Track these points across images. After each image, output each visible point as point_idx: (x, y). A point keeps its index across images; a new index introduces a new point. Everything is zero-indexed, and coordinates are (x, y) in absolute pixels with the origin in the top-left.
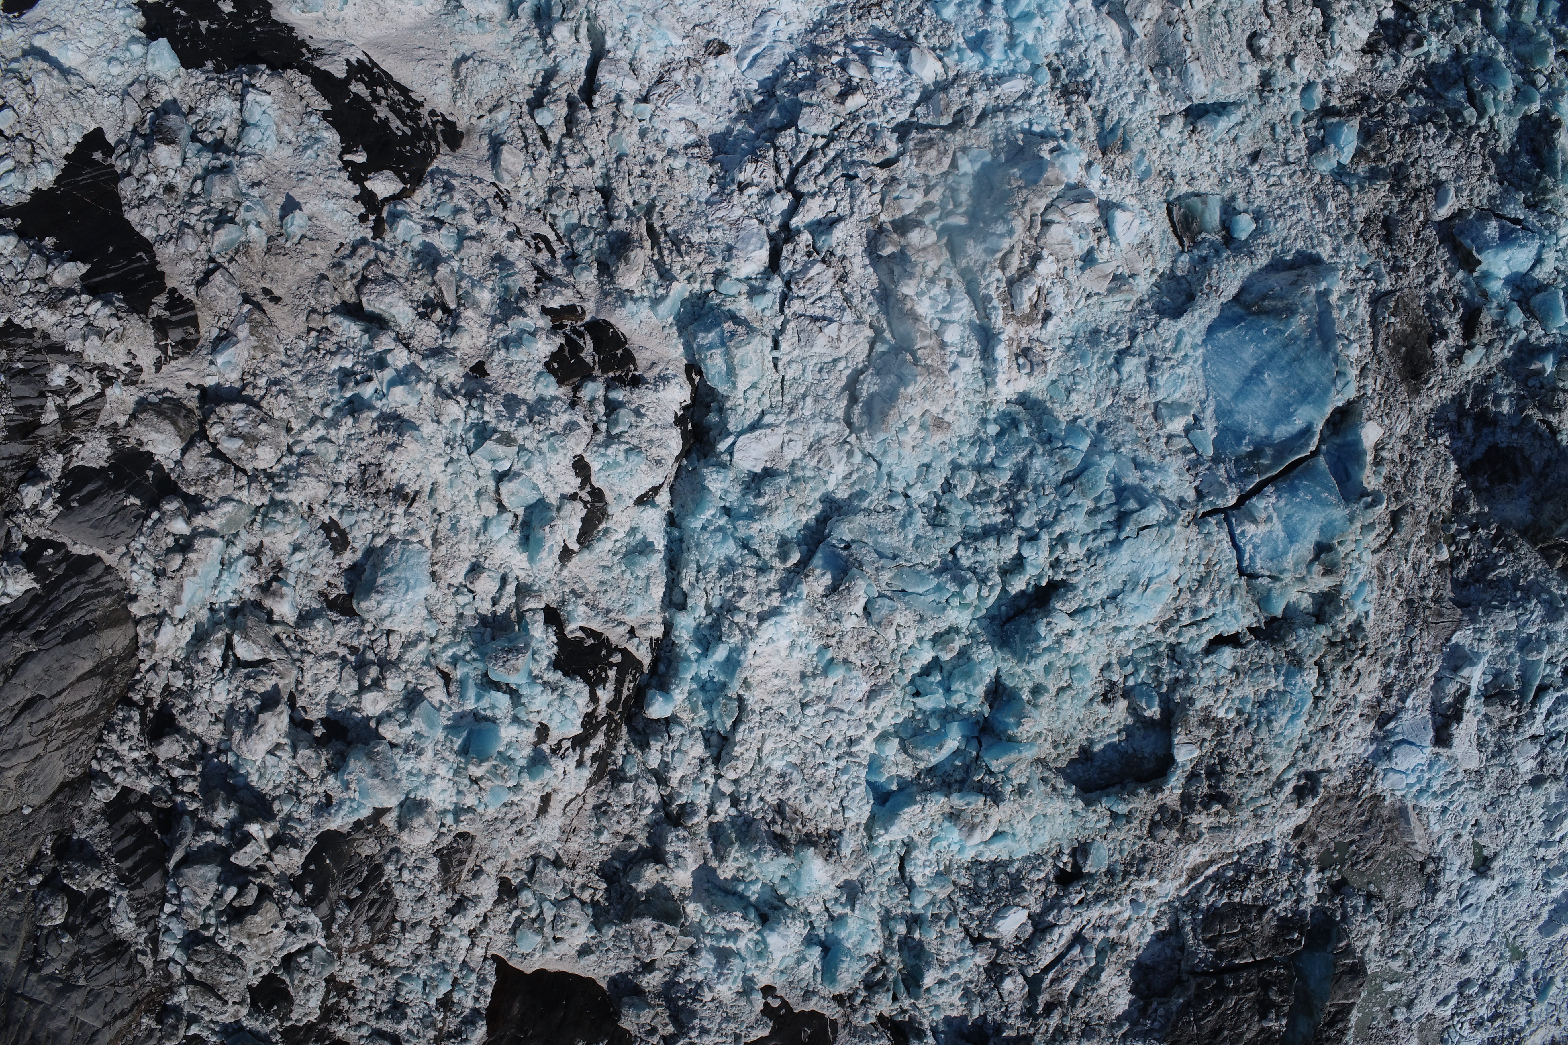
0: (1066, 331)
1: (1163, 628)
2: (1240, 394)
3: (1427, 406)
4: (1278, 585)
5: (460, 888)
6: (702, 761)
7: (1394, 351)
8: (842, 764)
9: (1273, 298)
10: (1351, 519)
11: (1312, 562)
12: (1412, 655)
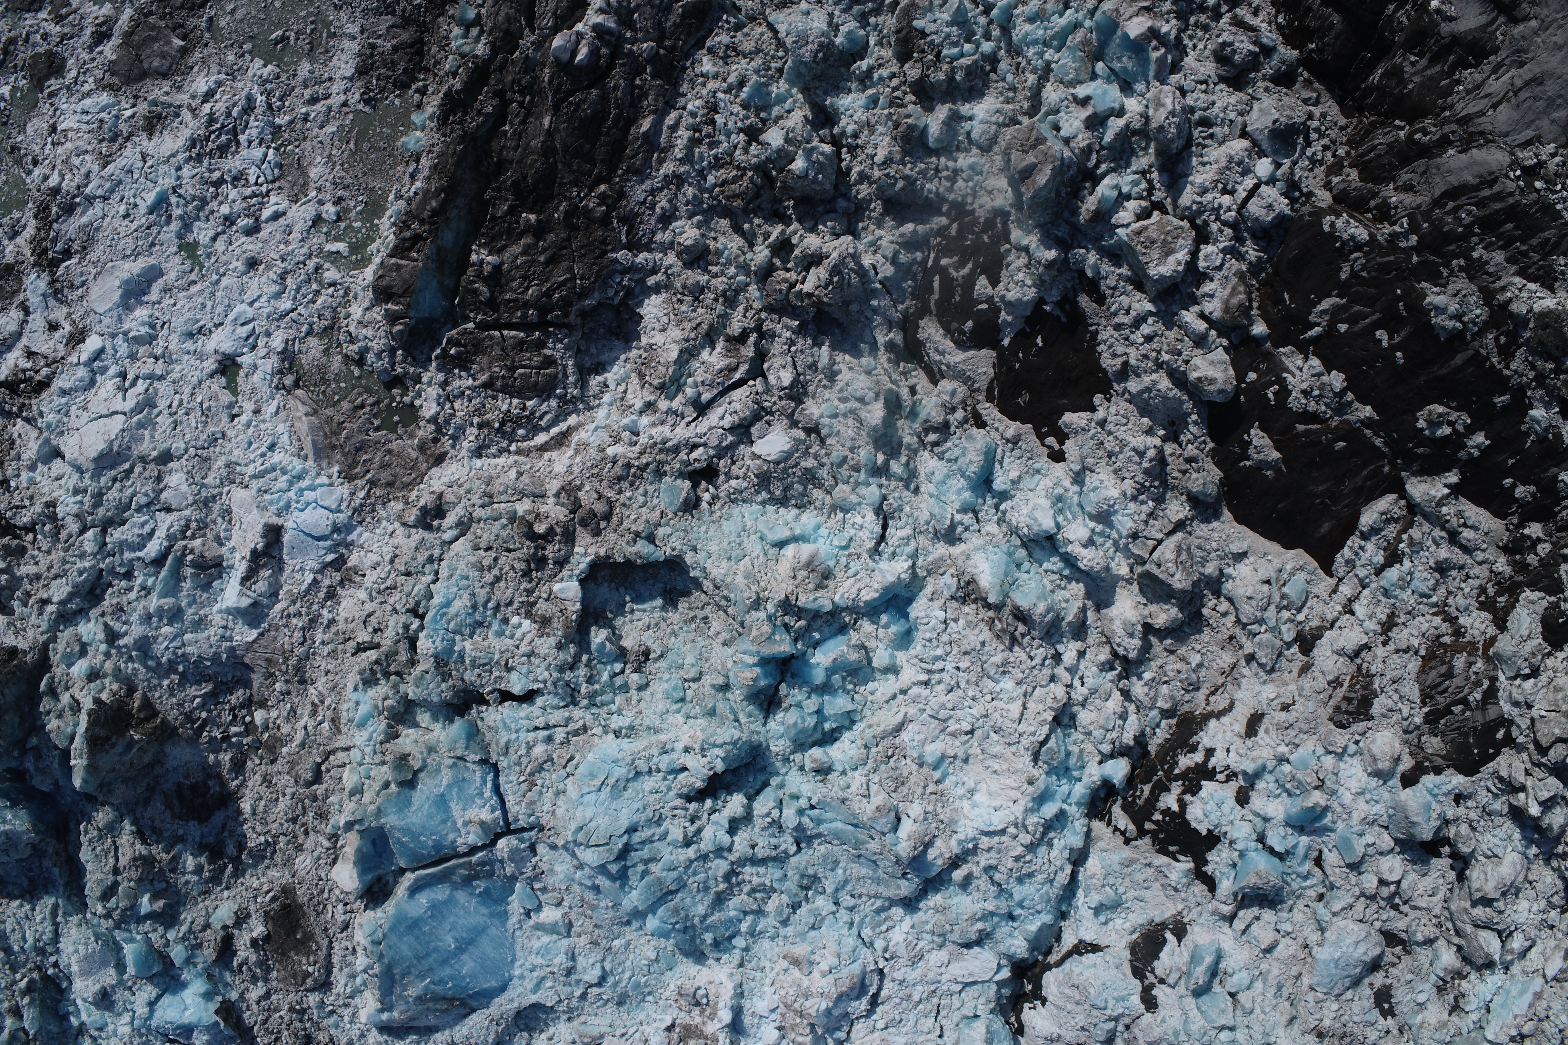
0: (649, 1008)
1: (585, 728)
2: (480, 931)
3: (273, 873)
4: (459, 753)
5: (1352, 668)
6: (1083, 705)
7: (309, 937)
8: (939, 665)
9: (436, 1010)
10: (379, 812)
11: (421, 770)
12: (303, 629)
